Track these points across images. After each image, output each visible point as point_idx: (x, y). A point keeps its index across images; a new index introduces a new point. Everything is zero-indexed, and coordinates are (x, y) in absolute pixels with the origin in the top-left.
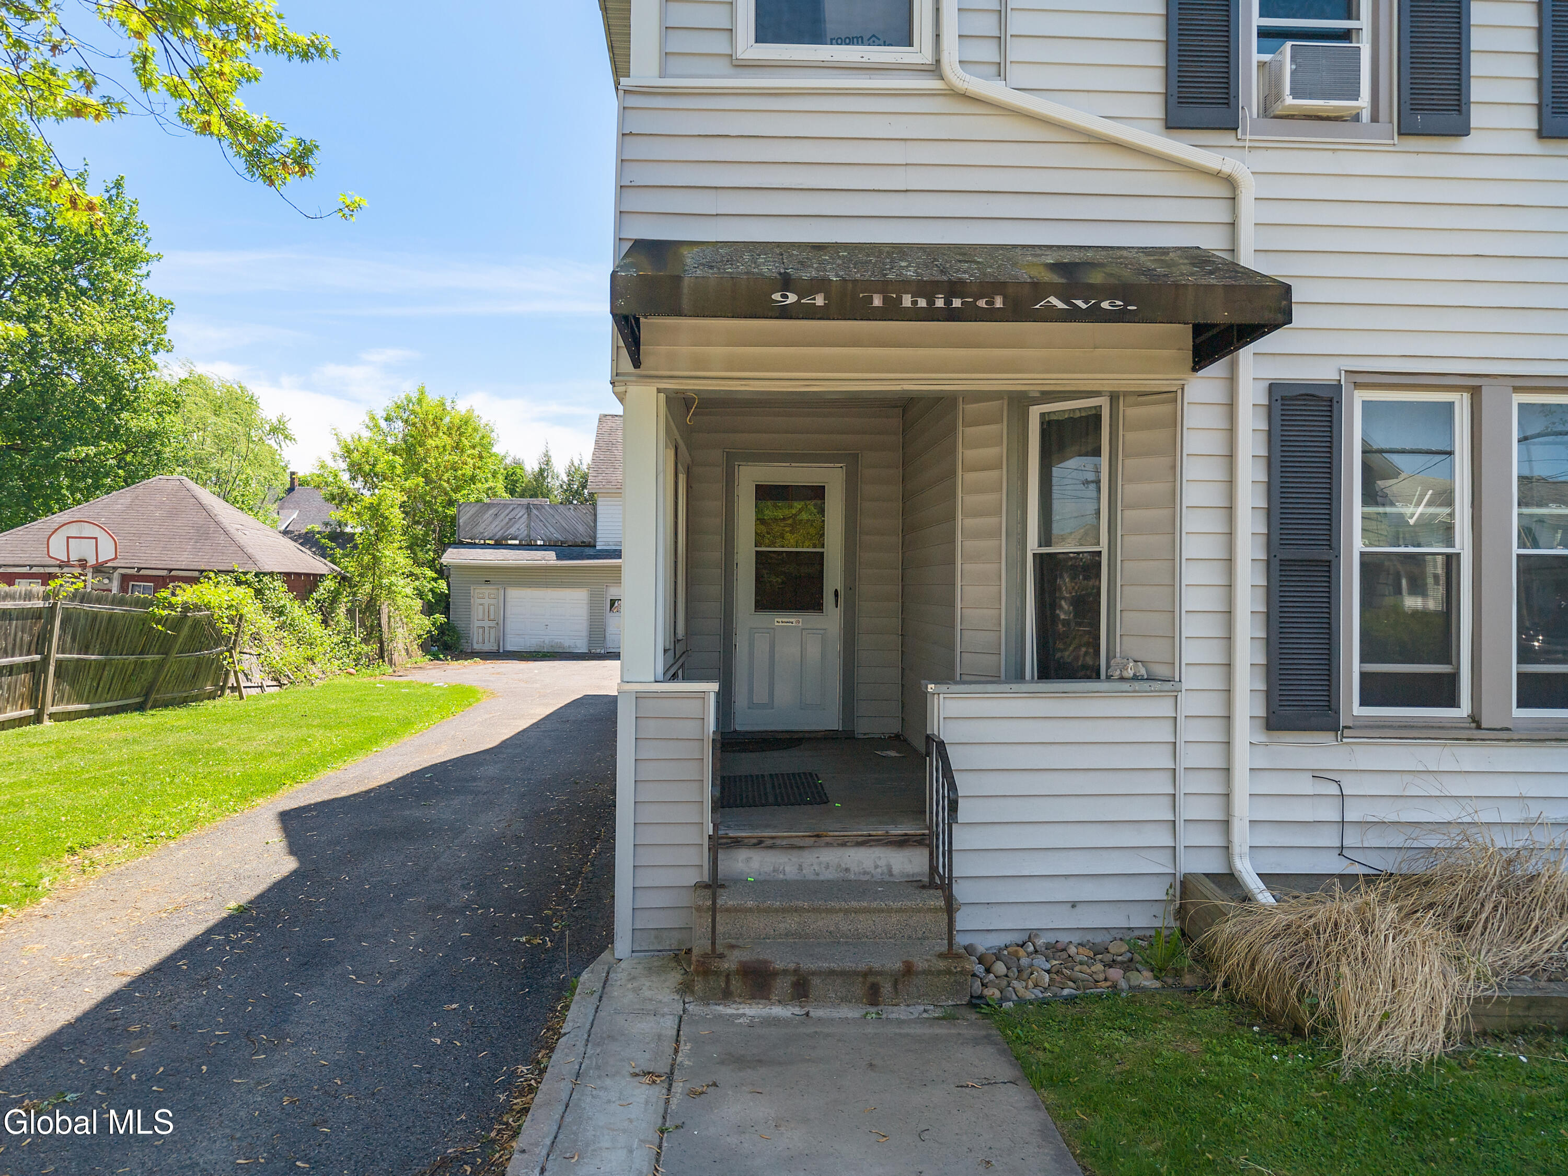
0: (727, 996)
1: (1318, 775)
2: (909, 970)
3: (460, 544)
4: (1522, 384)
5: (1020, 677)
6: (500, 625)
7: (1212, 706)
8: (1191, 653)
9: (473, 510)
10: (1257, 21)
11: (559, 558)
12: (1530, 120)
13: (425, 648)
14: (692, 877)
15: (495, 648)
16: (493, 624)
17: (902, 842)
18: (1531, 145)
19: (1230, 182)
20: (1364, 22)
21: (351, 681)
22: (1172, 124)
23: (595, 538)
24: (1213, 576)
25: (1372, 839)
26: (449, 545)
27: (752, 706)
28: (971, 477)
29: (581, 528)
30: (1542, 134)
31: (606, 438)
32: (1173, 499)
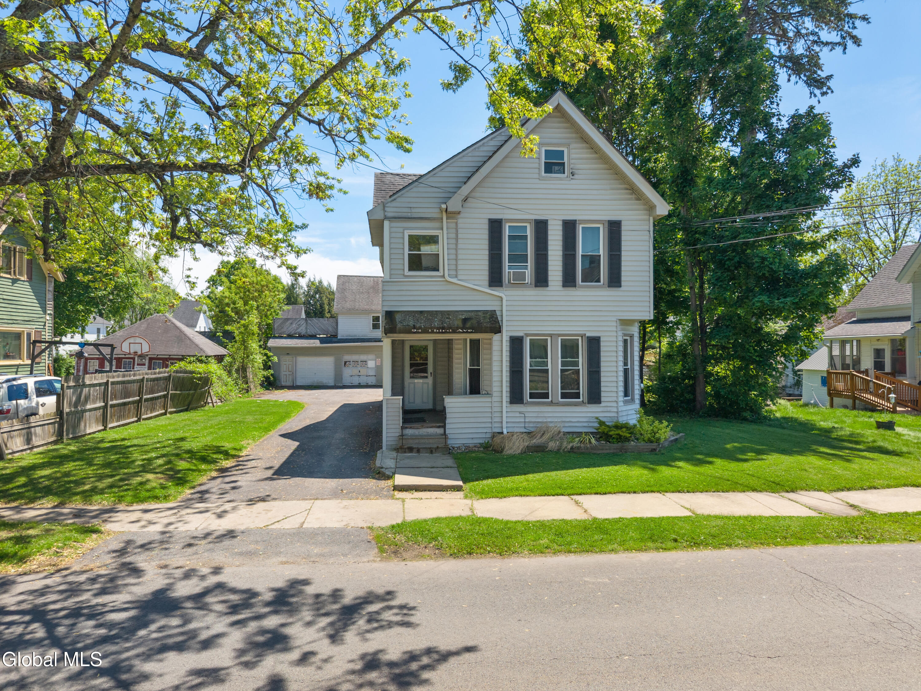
0: (405, 452)
1: (520, 413)
2: (438, 447)
3: (275, 337)
4: (560, 335)
5: (466, 394)
6: (293, 373)
7: (498, 399)
8: (495, 389)
9: (281, 321)
10: (507, 264)
11: (321, 343)
12: (561, 283)
13: (262, 385)
14: (397, 435)
15: (291, 384)
16: (291, 373)
17: (439, 427)
18: (561, 288)
19: (501, 297)
20: (529, 264)
21: (242, 400)
22: (490, 286)
23: (337, 333)
24: (499, 374)
25: (531, 425)
26: (270, 338)
27: (409, 403)
28: (456, 351)
29: (330, 329)
30: (564, 286)
31: (341, 286)
32: (491, 359)
